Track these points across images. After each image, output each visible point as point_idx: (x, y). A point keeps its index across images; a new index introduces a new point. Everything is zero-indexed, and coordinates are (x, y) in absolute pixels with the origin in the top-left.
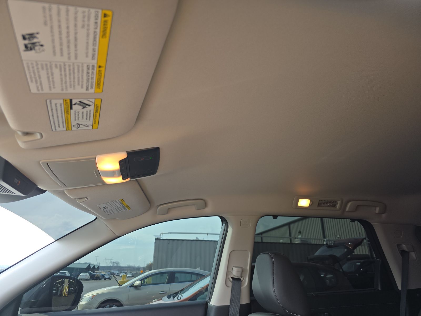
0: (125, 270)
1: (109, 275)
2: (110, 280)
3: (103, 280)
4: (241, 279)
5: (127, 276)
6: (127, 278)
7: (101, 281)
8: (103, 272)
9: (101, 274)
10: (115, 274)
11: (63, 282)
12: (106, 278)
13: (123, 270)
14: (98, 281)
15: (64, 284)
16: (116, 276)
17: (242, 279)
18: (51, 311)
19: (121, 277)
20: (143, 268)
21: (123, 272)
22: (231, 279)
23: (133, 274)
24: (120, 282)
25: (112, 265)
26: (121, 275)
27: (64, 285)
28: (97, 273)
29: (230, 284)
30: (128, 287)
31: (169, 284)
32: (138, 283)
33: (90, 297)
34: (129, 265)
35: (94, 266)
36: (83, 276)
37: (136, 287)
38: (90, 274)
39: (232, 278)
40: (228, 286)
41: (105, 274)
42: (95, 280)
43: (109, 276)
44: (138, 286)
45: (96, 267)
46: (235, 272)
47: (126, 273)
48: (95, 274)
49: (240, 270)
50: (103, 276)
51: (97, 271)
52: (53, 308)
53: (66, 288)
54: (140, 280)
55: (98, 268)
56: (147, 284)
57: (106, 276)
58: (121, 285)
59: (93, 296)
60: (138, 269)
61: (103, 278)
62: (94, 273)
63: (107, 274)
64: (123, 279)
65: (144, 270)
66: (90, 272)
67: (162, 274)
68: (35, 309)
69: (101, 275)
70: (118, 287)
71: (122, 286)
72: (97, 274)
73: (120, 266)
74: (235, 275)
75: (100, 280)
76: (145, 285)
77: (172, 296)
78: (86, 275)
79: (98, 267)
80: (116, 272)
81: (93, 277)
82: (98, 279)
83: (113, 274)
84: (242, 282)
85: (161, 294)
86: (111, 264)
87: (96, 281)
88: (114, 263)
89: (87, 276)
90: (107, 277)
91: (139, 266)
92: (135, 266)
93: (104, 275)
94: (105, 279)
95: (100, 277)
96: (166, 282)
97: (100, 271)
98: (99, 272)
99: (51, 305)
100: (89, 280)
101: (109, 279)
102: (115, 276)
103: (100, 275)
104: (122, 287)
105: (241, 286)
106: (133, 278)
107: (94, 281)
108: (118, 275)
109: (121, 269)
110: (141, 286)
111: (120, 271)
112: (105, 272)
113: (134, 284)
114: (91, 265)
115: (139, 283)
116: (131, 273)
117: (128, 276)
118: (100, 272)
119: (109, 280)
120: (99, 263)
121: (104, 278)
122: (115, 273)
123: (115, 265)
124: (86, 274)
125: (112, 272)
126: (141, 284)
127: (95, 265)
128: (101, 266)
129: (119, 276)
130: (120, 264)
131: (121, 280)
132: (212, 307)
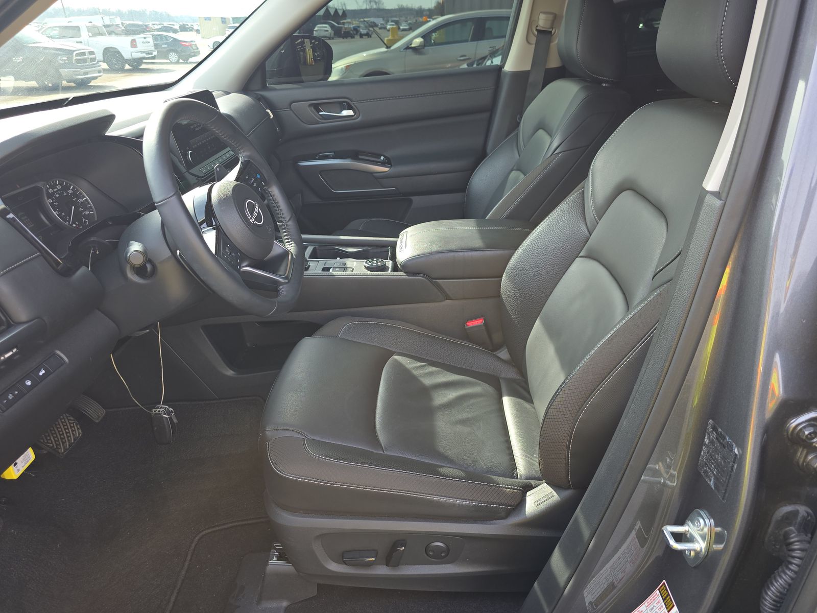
0: (396, 17)
1: (366, 27)
2: (371, 37)
3: (357, 37)
4: (551, 32)
5: (399, 28)
6: (400, 33)
7: (353, 39)
8: (354, 23)
9: (352, 26)
10: (378, 25)
11: (303, 43)
12: (362, 33)
13: (392, 17)
14: (349, 39)
15: (305, 46)
16: (380, 28)
17: (553, 32)
18: (302, 82)
19: (389, 31)
20: (429, 10)
21: (392, 21)
22: (536, 33)
23: (410, 23)
24: (387, 40)
25: (368, 8)
26: (388, 27)
27: (305, 49)
28: (344, 24)
29: (533, 40)
30: (402, 50)
31: (475, 43)
32: (418, 41)
33: (342, 69)
34: (402, 5)
35: (336, 11)
36: (321, 30)
37: (415, 50)
38: (332, 26)
39: (537, 30)
40: (531, 42)
41: (359, 27)
42: (343, 38)
43: (367, 30)
44: (419, 47)
45: (340, 13)
46: (542, 21)
47: (397, 23)
48: (341, 27)
49: (551, 17)
50: (356, 30)
51: (343, 21)
52: (304, 78)
53: (309, 53)
54: (422, 37)
55: (345, 14)
56: (436, 44)
57: (361, 30)
58: (388, 46)
59: (347, 66)
60: (420, 12)
61: (356, 34)
62: (338, 24)
63: (362, 25)
64: (393, 36)
65: (431, 14)
66: (332, 24)
67: (463, 22)
68: (283, 79)
69: (352, 29)
70: (384, 49)
71: (392, 48)
72: (346, 26)
73: (385, 8)
74: (542, 26)
75: (353, 37)
76: (432, 45)
77: (476, 63)
78: (326, 29)
79: (344, 12)
80: (379, 21)
81: (340, 33)
82: (349, 37)
83: (374, 25)
84: (552, 36)
85: (461, 60)
86: (367, 4)
87: (345, 40)
88: (372, 3)
89: (327, 31)
90: (363, 31)
91: (421, 6)
92: (413, 7)
93: (358, 29)
94: (361, 36)
95: (352, 32)
96: (470, 39)
97: (349, 20)
98: (347, 22)
99: (299, 75)
100: (333, 39)
101: (368, 35)
102: (377, 29)
103: (350, 28)
104: (392, 50)
105: (550, 42)
106: (411, 31)
107: (341, 40)
108: (383, 26)
109: (386, 14)
110: (424, 48)
111: (385, 19)
112: (358, 21)
113: (411, 45)
114: (330, 9)
115: (421, 42)
116: (407, 21)
117: (401, 28)
118: (349, 23)
119: (368, 37)
120: (345, 4)
121: (359, 34)
122: (377, 23)
123: (375, 7)
124: (326, 27)
125: (371, 22)
126: (423, 45)
127: (337, 8)
128: (349, 10)
129: (385, 28)
130: (383, 4)
131: (390, 37)
132: (506, 73)
